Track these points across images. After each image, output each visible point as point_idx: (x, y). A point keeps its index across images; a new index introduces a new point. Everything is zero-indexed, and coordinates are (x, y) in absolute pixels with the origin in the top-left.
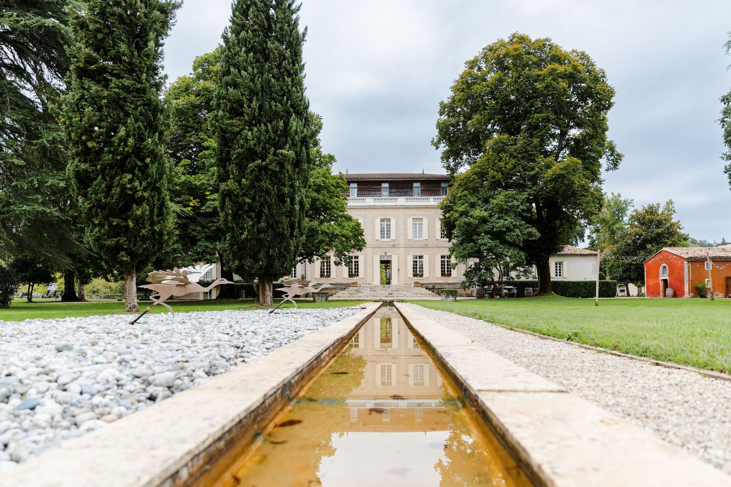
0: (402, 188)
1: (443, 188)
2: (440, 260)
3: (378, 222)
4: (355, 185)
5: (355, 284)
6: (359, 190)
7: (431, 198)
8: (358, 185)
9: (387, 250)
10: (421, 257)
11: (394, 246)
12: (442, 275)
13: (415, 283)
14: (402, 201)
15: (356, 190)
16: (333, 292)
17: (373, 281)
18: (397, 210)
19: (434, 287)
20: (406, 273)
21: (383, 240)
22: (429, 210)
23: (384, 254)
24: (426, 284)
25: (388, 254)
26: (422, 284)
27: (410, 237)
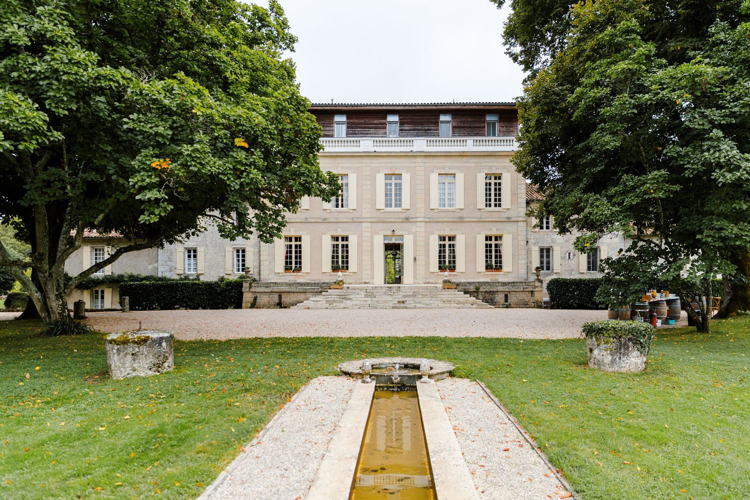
0: (422, 124)
1: (489, 124)
2: (484, 242)
3: (380, 179)
4: (343, 118)
5: (339, 283)
6: (350, 126)
7: (470, 140)
8: (348, 118)
9: (396, 227)
10: (451, 238)
11: (407, 220)
12: (487, 268)
13: (445, 282)
14: (420, 144)
15: (344, 127)
16: (301, 297)
17: (373, 278)
18: (413, 160)
19: (477, 289)
20: (427, 264)
21: (389, 209)
22: (465, 159)
23: (390, 233)
24: (464, 284)
25: (397, 233)
26: (458, 285)
27: (435, 204)
